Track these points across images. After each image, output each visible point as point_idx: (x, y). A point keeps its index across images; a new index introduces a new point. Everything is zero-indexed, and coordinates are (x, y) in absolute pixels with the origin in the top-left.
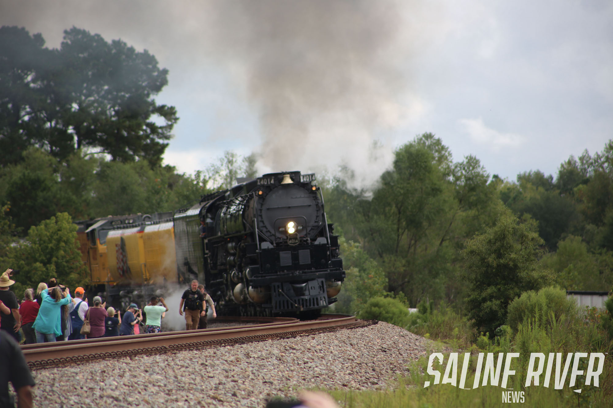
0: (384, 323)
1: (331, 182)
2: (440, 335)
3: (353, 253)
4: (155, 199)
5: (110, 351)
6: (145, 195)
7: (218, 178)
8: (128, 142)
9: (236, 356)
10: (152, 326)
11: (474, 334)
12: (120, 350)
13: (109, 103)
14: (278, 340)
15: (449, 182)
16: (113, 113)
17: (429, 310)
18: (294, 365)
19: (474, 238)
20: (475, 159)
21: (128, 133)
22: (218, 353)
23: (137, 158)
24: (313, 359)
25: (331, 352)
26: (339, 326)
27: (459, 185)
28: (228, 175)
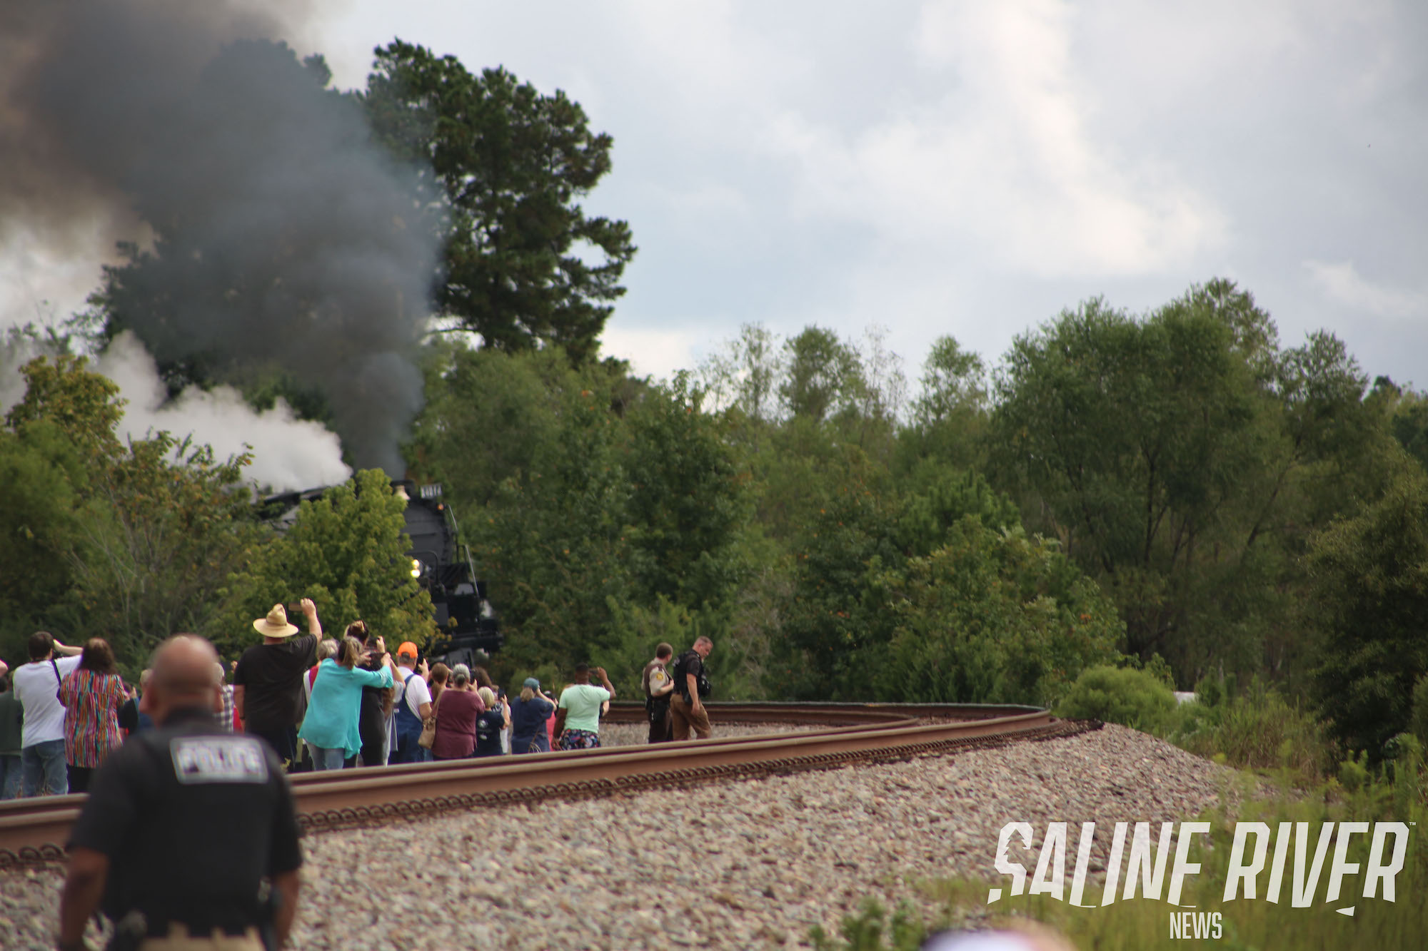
0: (1117, 728)
1: (990, 395)
2: (1252, 754)
3: (1043, 562)
4: (581, 437)
5: (481, 790)
6: (559, 427)
7: (727, 388)
8: (518, 304)
9: (772, 804)
10: (579, 732)
11: (1331, 754)
12: (506, 787)
13: (476, 216)
14: (869, 766)
15: (1270, 394)
16: (485, 238)
17: (1224, 697)
18: (907, 826)
19: (1330, 528)
20: (1333, 339)
21: (520, 285)
22: (730, 796)
23: (540, 342)
24: (951, 812)
25: (994, 796)
26: (1009, 735)
27: (1294, 403)
28: (751, 379)
